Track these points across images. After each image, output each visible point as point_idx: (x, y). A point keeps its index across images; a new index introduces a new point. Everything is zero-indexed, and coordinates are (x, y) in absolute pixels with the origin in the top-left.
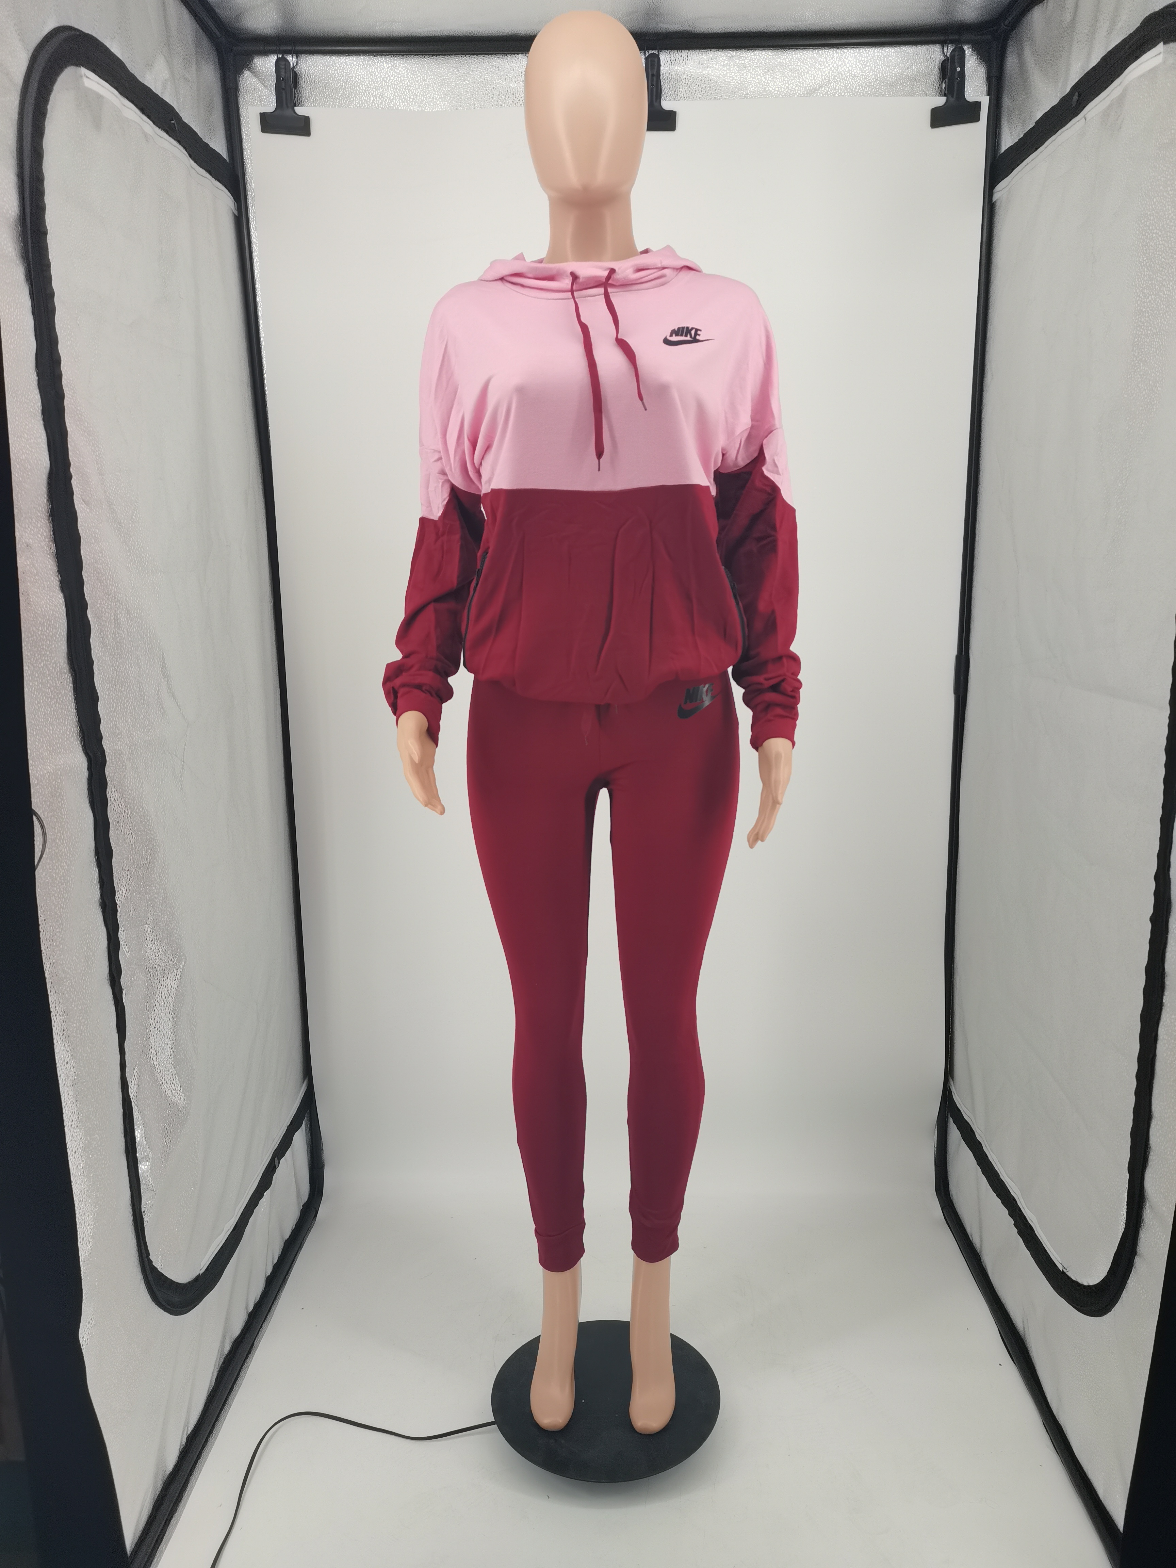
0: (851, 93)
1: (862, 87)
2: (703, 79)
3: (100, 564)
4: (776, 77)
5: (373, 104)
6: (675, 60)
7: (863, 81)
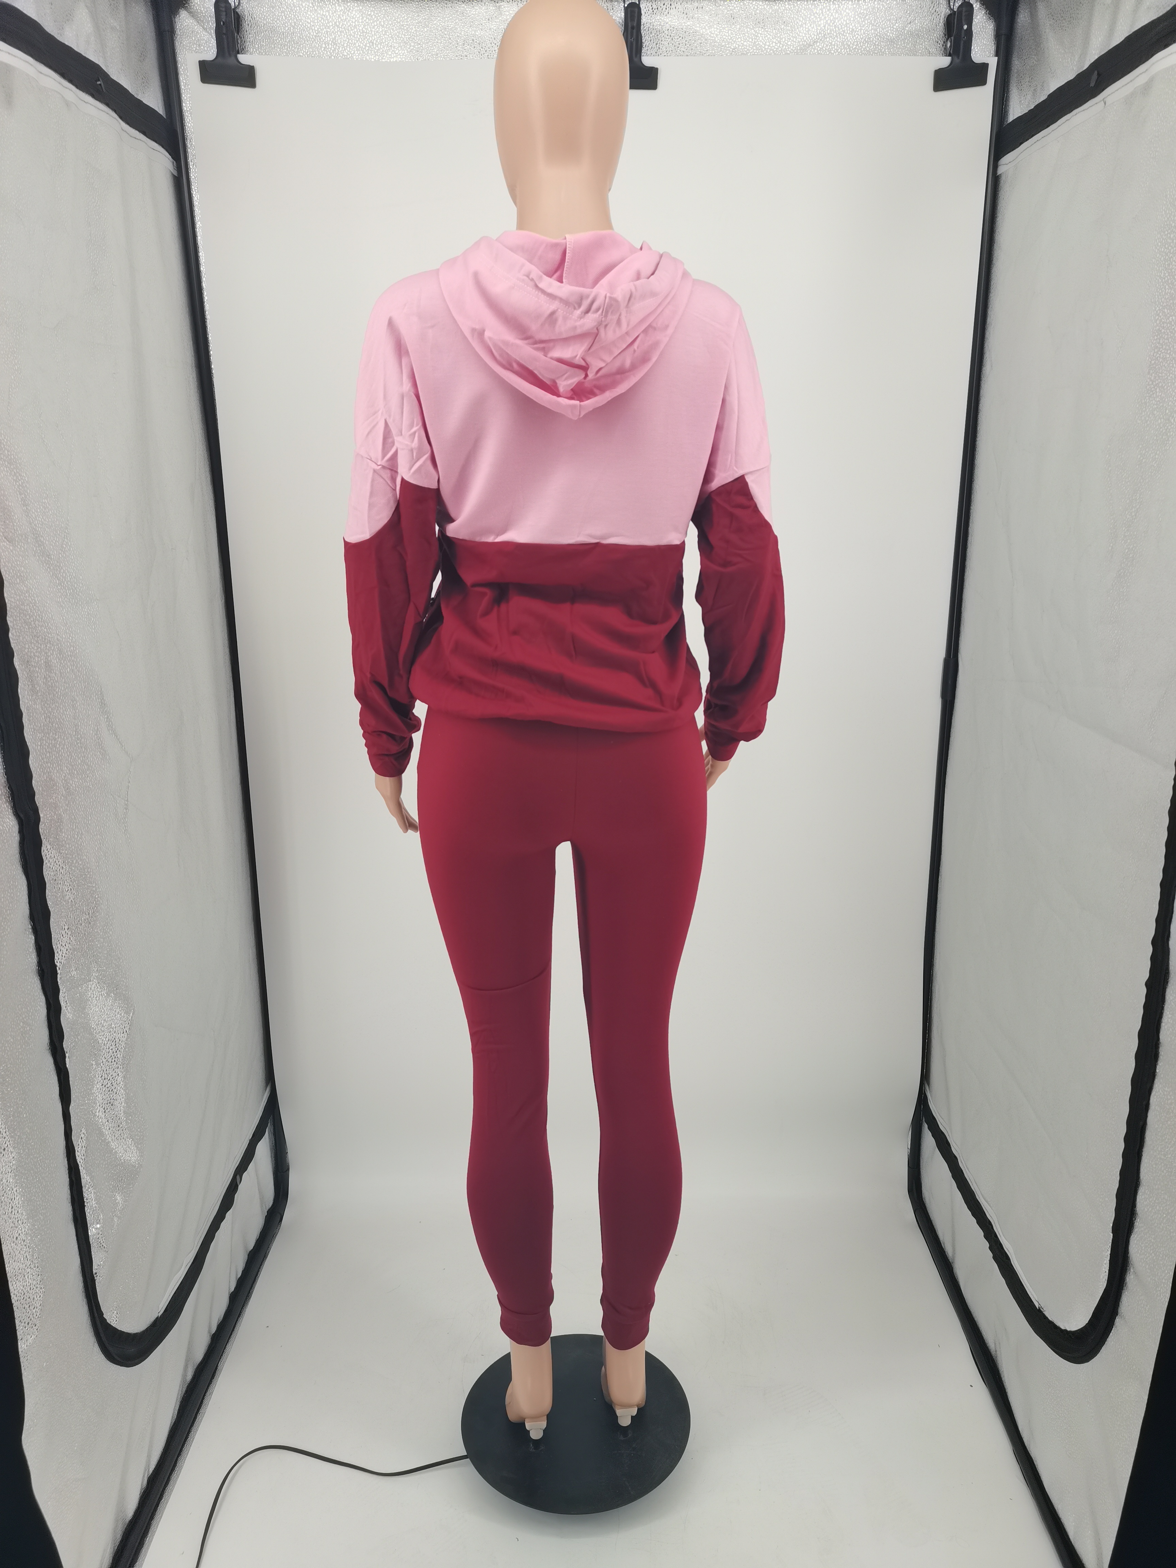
0: (848, 50)
1: (860, 43)
2: (687, 30)
3: (27, 605)
4: (767, 30)
5: (325, 52)
6: (657, 9)
7: (862, 36)
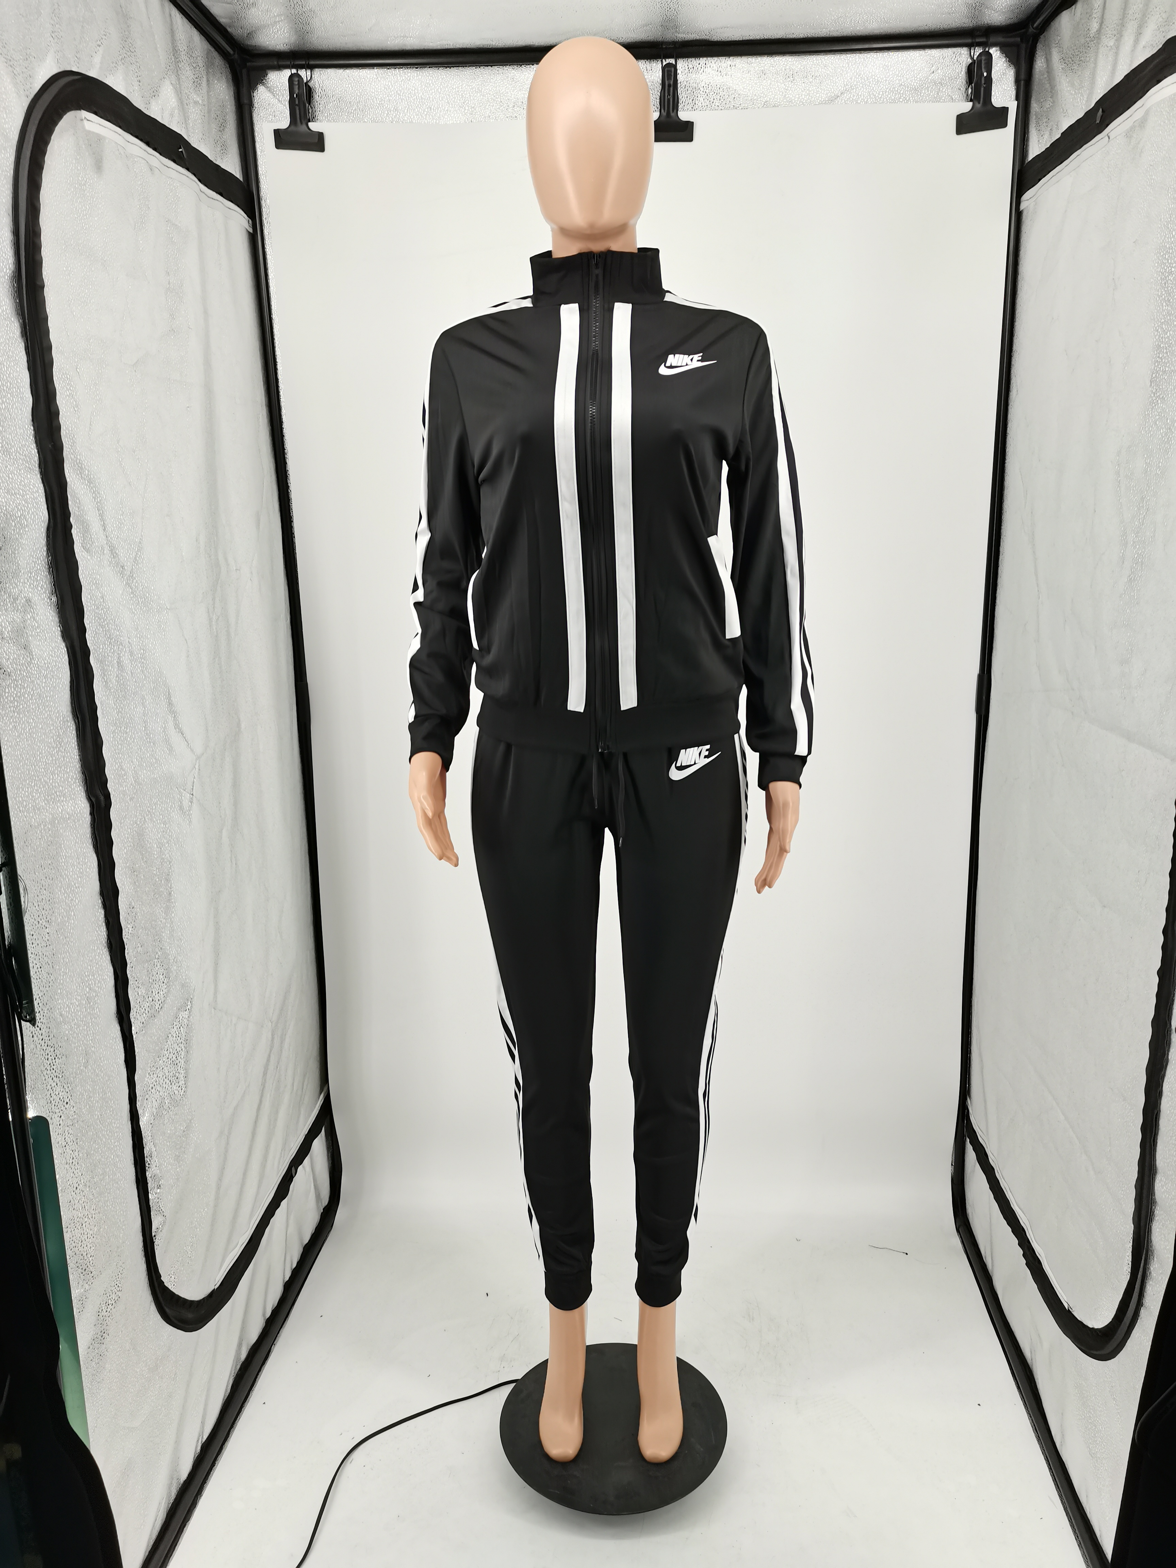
1: (886, 93)
2: (721, 86)
3: (102, 609)
4: (796, 83)
5: (388, 118)
6: (693, 68)
7: (887, 87)
